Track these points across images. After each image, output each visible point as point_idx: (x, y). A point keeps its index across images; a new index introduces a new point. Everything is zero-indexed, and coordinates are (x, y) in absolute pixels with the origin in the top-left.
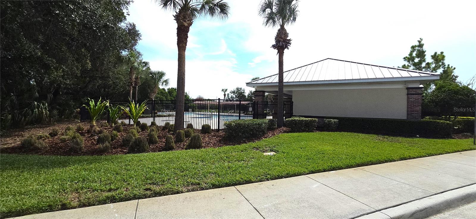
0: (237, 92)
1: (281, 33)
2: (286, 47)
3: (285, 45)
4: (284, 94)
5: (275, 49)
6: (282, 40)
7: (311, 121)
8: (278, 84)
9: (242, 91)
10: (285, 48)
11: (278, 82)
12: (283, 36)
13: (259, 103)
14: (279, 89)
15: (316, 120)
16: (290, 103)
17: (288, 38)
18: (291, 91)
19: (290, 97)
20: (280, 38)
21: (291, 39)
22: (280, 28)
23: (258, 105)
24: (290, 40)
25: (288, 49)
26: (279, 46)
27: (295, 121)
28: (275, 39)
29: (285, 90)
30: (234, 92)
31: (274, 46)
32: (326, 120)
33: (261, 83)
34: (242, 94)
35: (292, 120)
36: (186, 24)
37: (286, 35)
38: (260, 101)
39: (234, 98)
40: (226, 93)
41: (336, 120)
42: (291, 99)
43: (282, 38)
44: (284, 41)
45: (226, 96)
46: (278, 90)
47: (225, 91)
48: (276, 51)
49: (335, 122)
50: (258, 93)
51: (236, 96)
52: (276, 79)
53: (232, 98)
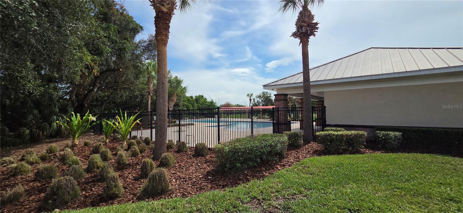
0: (263, 96)
1: (304, 15)
2: (312, 34)
3: (310, 31)
4: (312, 95)
5: (296, 38)
6: (305, 24)
7: (356, 135)
8: (302, 85)
9: (268, 95)
10: (310, 35)
11: (303, 81)
12: (306, 19)
13: (279, 109)
14: (305, 90)
15: (364, 135)
16: (321, 109)
17: (314, 22)
18: (323, 93)
19: (321, 101)
20: (302, 22)
21: (318, 23)
22: (302, 10)
23: (278, 113)
24: (316, 24)
25: (314, 35)
26: (301, 33)
27: (331, 137)
28: (296, 25)
29: (313, 91)
30: (260, 97)
31: (295, 35)
32: (379, 133)
33: (282, 84)
34: (268, 98)
35: (326, 136)
36: (165, 10)
37: (311, 17)
38: (282, 107)
39: (260, 102)
40: (252, 98)
41: (397, 133)
42: (323, 102)
43: (305, 22)
44: (308, 26)
45: (252, 101)
46: (303, 92)
47: (251, 96)
48: (298, 40)
49: (395, 137)
50: (279, 96)
51: (262, 100)
52: (300, 79)
53: (258, 102)
